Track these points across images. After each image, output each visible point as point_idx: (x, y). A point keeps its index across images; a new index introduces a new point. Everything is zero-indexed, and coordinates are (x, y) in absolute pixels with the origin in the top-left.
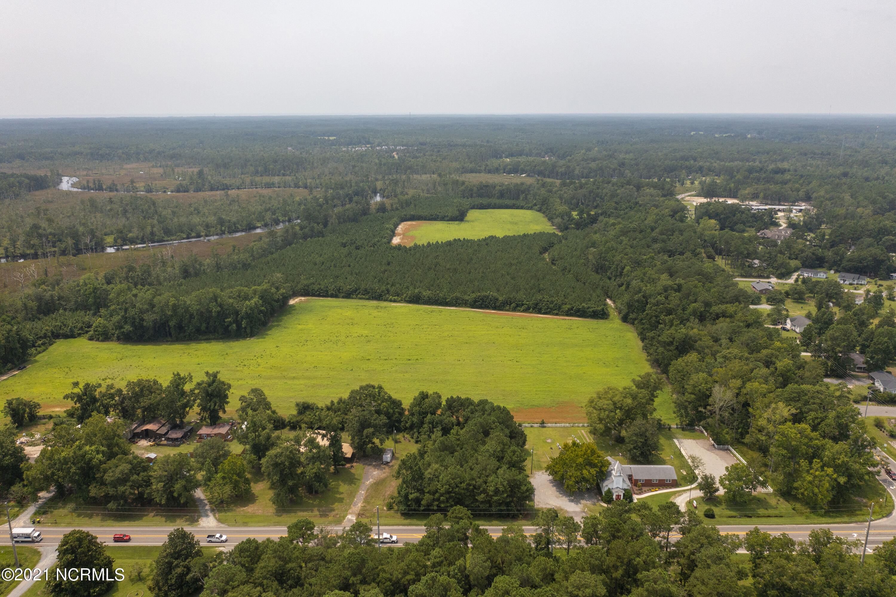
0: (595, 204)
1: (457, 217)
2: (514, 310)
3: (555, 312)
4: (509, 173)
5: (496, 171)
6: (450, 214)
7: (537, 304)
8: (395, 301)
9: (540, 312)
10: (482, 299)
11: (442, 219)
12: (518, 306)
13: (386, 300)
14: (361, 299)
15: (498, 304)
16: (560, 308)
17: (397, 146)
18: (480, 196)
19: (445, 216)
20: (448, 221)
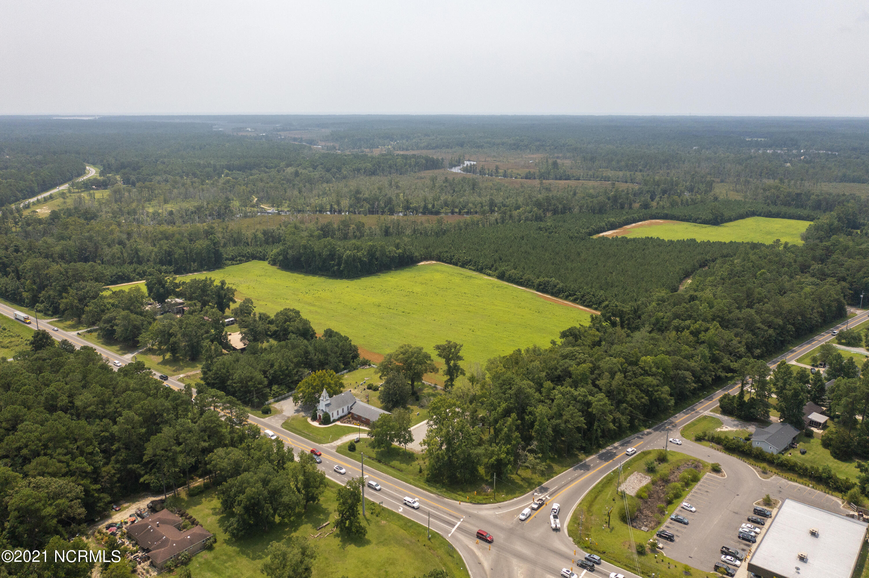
1: (710, 221)
2: (566, 298)
3: (594, 306)
6: (704, 217)
7: (583, 296)
8: (489, 275)
9: (582, 304)
10: (545, 284)
11: (695, 221)
12: (570, 295)
13: (484, 273)
14: (470, 269)
15: (554, 290)
16: (600, 303)
18: (787, 204)
19: (698, 218)
20: (700, 223)
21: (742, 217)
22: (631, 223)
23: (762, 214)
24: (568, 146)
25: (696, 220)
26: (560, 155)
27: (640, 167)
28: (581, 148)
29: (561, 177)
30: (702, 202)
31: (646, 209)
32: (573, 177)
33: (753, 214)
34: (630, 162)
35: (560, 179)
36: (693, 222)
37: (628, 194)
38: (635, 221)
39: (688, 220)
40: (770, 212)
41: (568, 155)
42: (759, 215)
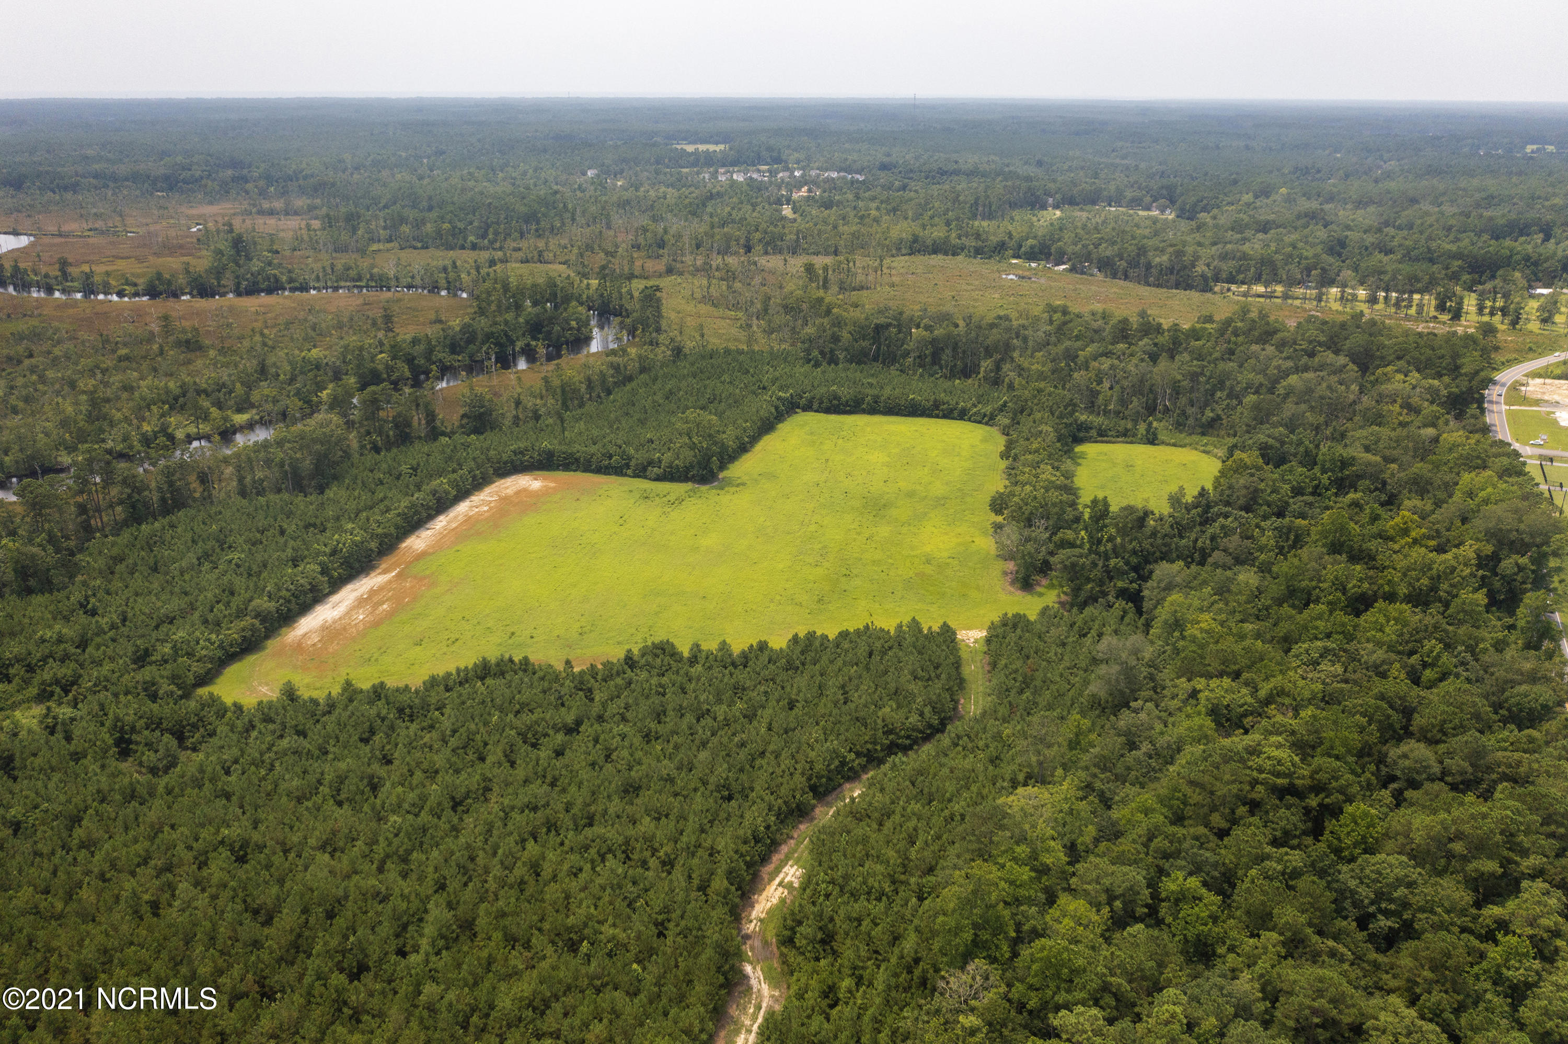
0: (1209, 414)
1: (687, 469)
4: (1031, 256)
5: (999, 250)
6: (667, 459)
11: (641, 472)
17: (827, 170)
18: (859, 358)
19: (651, 463)
20: (658, 479)
21: (767, 427)
22: (430, 518)
23: (815, 406)
24: (305, 178)
25: (644, 469)
26: (278, 204)
27: (472, 238)
28: (333, 184)
29: (255, 283)
30: (643, 370)
31: (478, 431)
32: (291, 281)
33: (790, 407)
34: (446, 226)
35: (253, 290)
36: (636, 476)
37: (430, 351)
38: (442, 505)
39: (618, 471)
40: (836, 397)
41: (300, 202)
42: (808, 408)
